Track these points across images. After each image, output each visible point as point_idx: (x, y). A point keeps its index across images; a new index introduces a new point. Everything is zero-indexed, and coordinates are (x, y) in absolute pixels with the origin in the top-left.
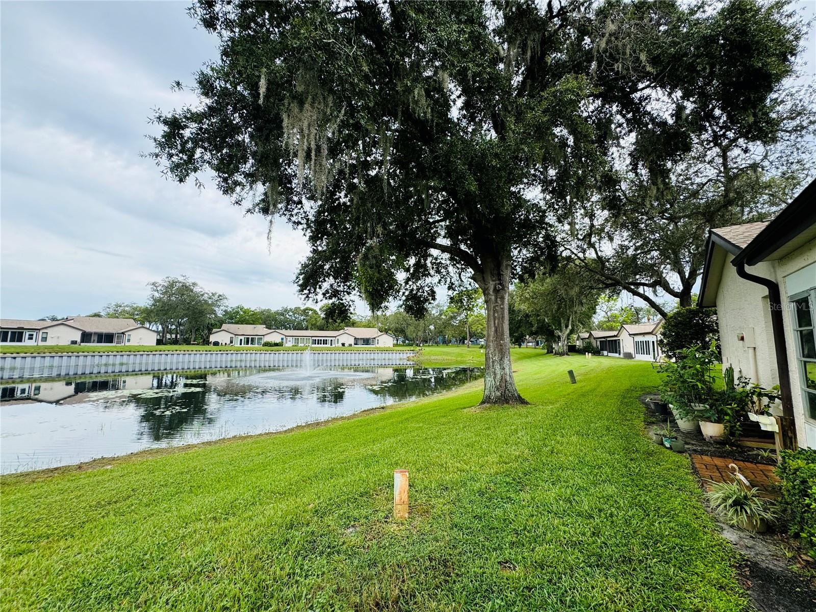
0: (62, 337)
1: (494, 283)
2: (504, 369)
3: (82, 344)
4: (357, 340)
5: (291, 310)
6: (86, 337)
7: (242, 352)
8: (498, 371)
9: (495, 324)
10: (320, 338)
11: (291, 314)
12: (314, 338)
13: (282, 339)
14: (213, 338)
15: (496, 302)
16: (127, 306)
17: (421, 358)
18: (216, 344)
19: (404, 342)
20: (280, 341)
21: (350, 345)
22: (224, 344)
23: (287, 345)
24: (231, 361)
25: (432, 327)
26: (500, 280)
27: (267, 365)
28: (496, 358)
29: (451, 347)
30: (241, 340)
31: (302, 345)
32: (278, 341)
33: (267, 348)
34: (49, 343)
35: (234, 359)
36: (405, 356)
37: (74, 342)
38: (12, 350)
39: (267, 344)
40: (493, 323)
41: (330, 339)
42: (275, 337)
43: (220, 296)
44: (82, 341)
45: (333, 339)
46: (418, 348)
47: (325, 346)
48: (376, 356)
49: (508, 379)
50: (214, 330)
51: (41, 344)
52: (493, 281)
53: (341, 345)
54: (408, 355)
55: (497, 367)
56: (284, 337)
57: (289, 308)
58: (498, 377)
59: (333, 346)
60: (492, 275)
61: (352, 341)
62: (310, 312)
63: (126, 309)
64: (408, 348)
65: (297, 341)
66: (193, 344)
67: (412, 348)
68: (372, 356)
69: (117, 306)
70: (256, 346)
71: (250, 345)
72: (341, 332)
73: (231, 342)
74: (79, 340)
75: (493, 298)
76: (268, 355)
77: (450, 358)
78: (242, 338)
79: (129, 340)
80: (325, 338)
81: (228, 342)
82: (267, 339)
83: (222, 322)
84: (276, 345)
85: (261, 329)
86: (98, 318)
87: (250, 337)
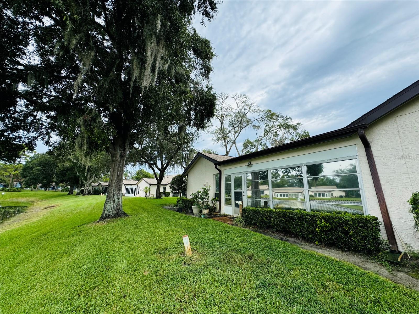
1: (121, 152)
2: (119, 198)
8: (116, 200)
9: (118, 174)
15: (120, 162)
26: (124, 151)
28: (116, 192)
40: (116, 173)
49: (120, 204)
52: (120, 150)
55: (116, 197)
58: (116, 203)
60: (120, 147)
75: (119, 159)
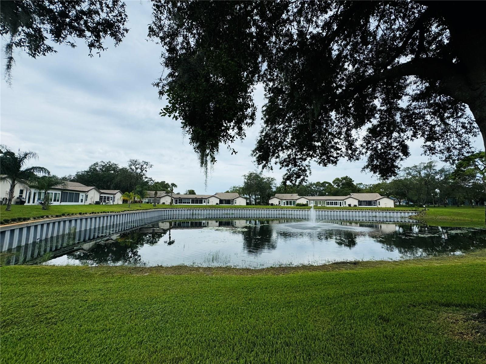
0: (214, 202)
3: (220, 205)
4: (360, 203)
5: (314, 184)
6: (221, 201)
7: (284, 209)
10: (332, 201)
11: (314, 186)
12: (328, 201)
13: (307, 202)
14: (271, 202)
16: (237, 187)
17: (425, 217)
18: (272, 204)
19: (407, 203)
20: (306, 203)
21: (355, 206)
22: (276, 205)
23: (310, 206)
24: (279, 214)
25: (437, 191)
27: (298, 217)
29: (464, 208)
30: (284, 202)
31: (320, 205)
32: (305, 203)
33: (298, 207)
34: (210, 204)
35: (280, 213)
36: (407, 215)
37: (217, 204)
38: (199, 207)
39: (299, 205)
41: (339, 201)
42: (303, 201)
43: (272, 178)
44: (220, 203)
45: (341, 201)
46: (421, 209)
47: (336, 206)
48: (377, 214)
50: (271, 197)
51: (208, 204)
53: (348, 206)
54: (410, 214)
56: (308, 200)
57: (313, 183)
59: (342, 206)
61: (356, 203)
62: (327, 185)
63: (237, 188)
64: (410, 209)
65: (316, 203)
66: (262, 205)
67: (414, 209)
68: (374, 214)
69: (234, 187)
70: (292, 206)
71: (289, 206)
72: (348, 196)
73: (279, 204)
74: (219, 203)
76: (298, 211)
77: (462, 218)
78: (285, 201)
79: (236, 203)
80: (336, 201)
81: (278, 204)
82: (298, 202)
83: (275, 193)
84: (304, 205)
85: (295, 196)
86: (228, 193)
87: (289, 201)
